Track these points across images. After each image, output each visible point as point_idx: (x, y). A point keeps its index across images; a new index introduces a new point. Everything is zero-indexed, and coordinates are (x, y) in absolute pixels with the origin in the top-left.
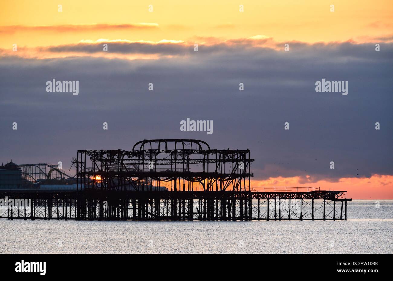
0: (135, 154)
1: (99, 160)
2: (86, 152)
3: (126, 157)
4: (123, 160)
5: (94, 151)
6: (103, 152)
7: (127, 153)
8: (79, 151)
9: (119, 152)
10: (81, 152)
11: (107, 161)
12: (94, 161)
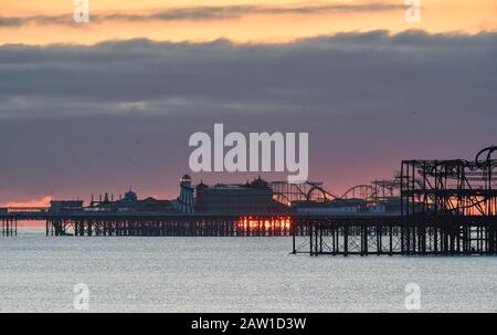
0: (479, 165)
1: (431, 174)
2: (414, 163)
3: (467, 170)
4: (463, 174)
5: (424, 162)
6: (436, 163)
7: (468, 164)
8: (403, 162)
9: (458, 163)
10: (407, 162)
11: (442, 175)
12: (424, 175)
